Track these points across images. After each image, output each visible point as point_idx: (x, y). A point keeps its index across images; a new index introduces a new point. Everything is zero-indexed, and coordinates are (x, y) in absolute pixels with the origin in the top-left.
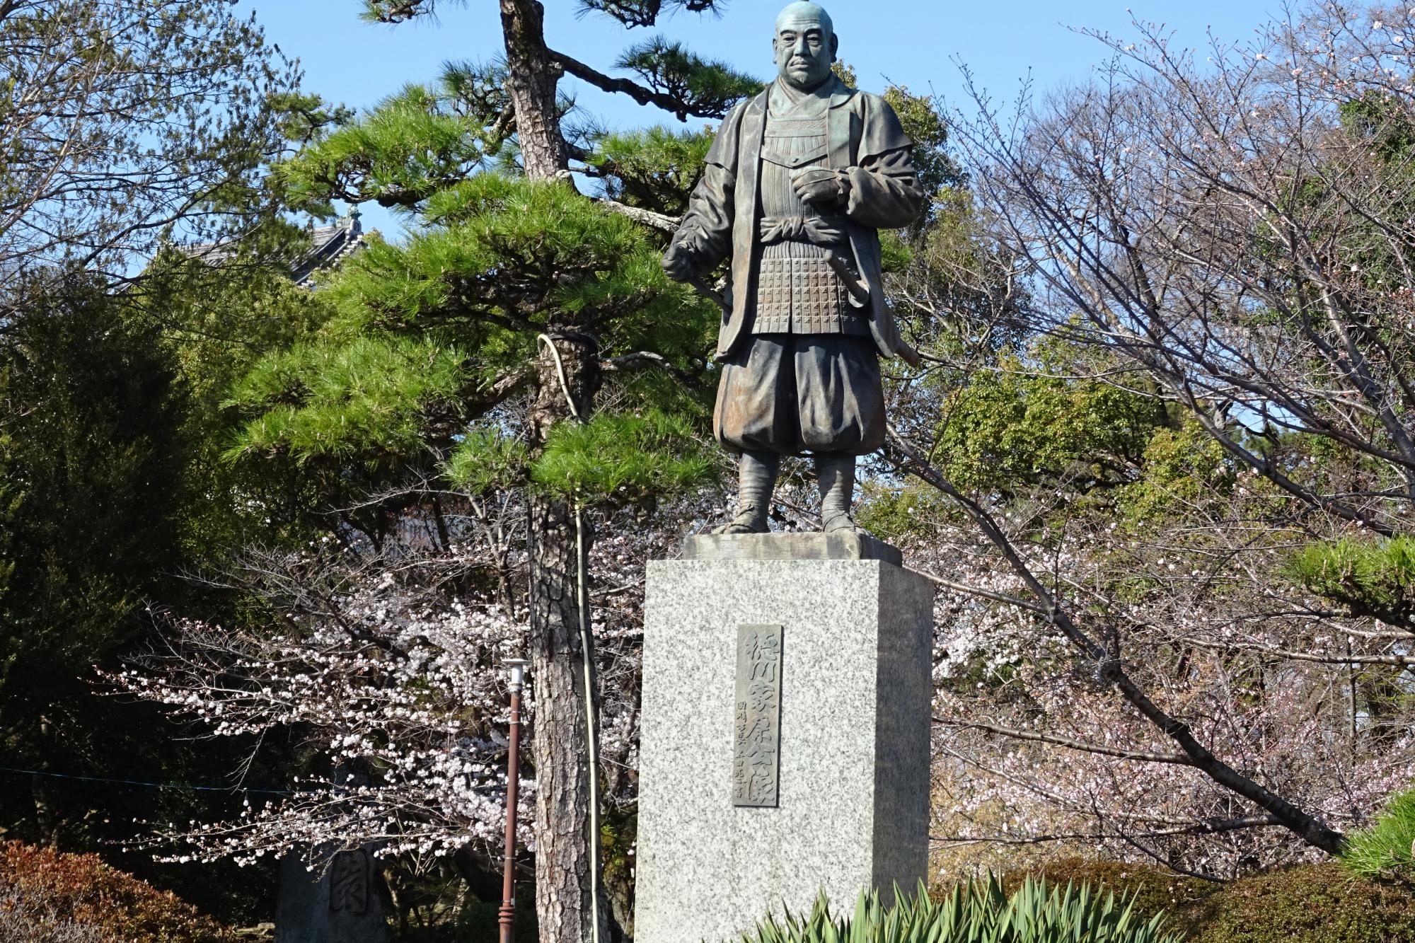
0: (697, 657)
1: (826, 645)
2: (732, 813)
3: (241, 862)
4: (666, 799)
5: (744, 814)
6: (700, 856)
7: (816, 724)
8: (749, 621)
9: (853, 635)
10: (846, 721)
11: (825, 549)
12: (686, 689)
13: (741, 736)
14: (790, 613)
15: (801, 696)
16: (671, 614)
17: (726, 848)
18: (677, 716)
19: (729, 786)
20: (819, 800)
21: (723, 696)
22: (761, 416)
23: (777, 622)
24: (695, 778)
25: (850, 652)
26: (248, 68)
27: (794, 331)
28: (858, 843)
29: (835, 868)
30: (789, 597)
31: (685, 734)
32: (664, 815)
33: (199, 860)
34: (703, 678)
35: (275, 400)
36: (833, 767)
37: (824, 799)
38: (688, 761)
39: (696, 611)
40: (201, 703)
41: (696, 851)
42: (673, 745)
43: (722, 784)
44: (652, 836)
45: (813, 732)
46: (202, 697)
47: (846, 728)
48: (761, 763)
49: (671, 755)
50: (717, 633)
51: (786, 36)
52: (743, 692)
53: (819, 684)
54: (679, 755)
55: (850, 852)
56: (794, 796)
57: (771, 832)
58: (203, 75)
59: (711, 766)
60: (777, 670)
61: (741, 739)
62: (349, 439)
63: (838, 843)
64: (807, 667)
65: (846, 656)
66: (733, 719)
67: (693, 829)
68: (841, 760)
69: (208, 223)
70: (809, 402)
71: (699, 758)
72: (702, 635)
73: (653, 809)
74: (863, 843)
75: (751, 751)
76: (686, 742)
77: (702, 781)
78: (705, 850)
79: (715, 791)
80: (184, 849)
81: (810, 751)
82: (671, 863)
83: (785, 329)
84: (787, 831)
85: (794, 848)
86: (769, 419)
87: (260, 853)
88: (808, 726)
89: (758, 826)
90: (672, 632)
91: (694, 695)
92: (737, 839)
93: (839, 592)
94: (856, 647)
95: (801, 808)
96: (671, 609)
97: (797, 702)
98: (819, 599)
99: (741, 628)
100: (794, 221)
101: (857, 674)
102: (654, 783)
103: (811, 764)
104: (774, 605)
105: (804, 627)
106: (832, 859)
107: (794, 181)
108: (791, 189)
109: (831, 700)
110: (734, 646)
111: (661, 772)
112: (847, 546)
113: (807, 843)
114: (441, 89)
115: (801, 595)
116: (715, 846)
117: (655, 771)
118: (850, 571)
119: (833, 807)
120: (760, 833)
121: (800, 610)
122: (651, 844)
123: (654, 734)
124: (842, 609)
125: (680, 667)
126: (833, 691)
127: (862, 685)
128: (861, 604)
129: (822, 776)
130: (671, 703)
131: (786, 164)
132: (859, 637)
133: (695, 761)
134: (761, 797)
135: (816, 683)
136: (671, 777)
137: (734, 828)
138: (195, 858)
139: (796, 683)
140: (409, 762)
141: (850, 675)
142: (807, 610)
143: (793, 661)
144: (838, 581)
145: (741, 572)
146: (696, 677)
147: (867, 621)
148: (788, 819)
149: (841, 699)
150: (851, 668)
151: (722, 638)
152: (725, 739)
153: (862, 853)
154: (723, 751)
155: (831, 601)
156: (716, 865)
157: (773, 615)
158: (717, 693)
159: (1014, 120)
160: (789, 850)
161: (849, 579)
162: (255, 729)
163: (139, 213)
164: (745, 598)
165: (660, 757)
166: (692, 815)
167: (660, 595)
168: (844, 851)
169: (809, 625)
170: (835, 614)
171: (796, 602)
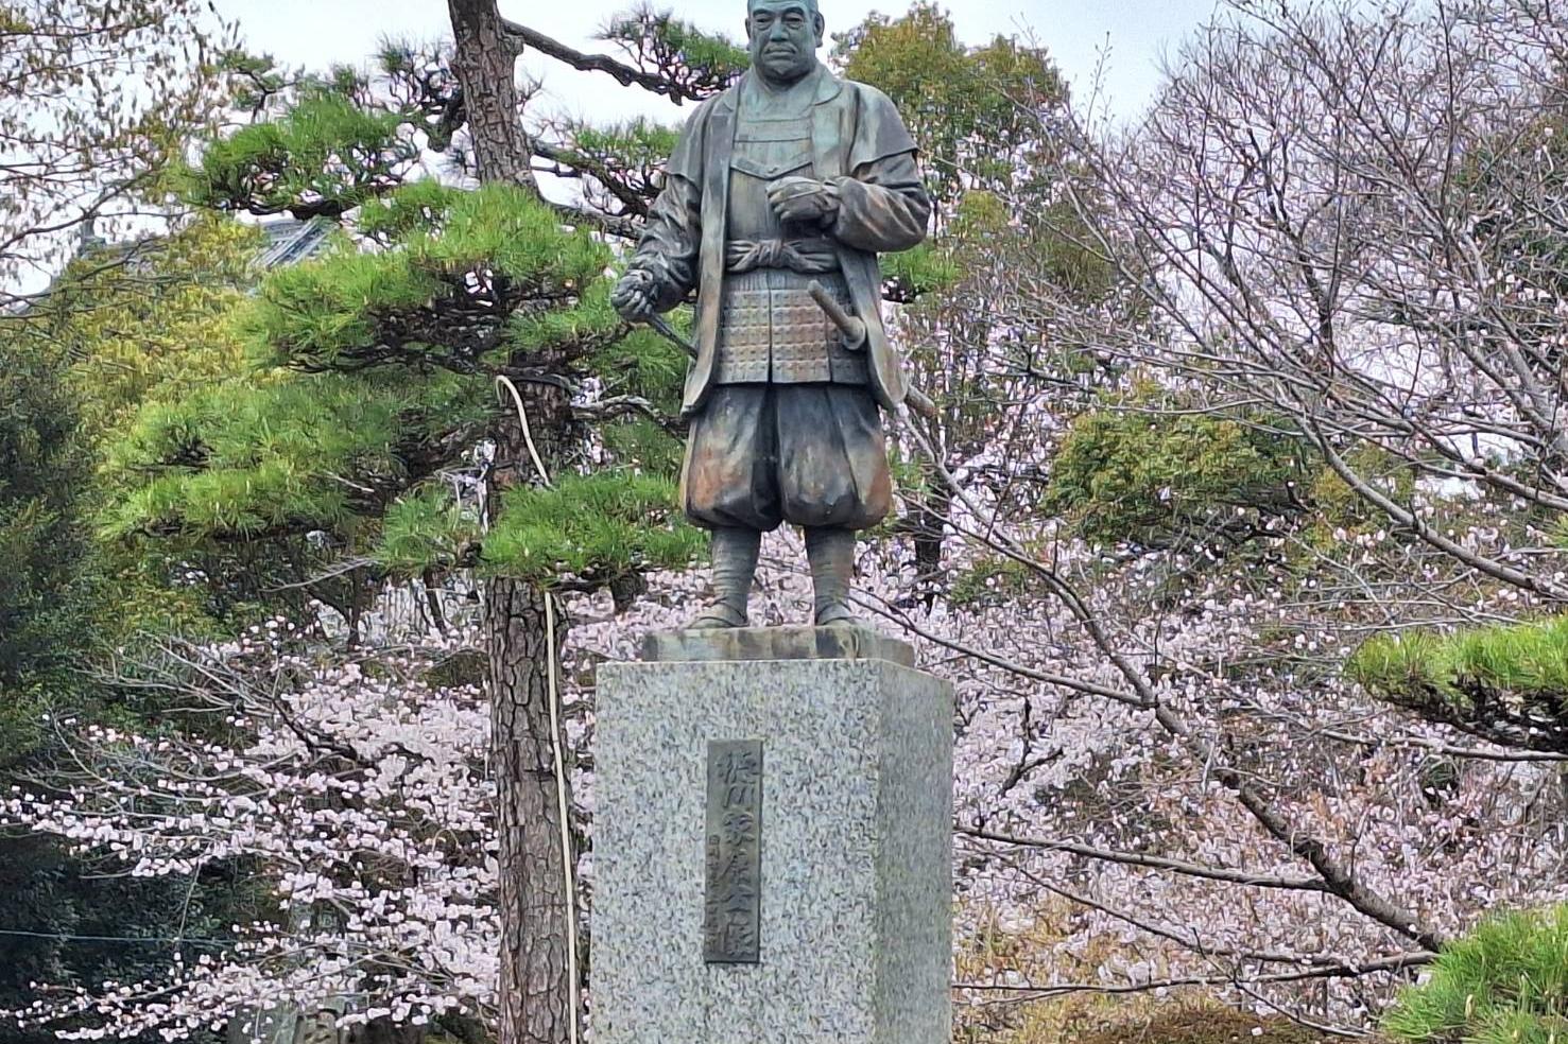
0: (660, 781)
1: (816, 764)
2: (705, 971)
3: (169, 1035)
4: (624, 955)
5: (720, 973)
6: (665, 1024)
7: (804, 861)
8: (722, 736)
9: (848, 750)
10: (840, 857)
11: (813, 646)
12: (647, 820)
13: (713, 877)
14: (771, 725)
15: (786, 826)
16: (626, 729)
17: (698, 1013)
18: (636, 854)
19: (698, 937)
20: (809, 952)
21: (691, 828)
22: (735, 485)
23: (755, 737)
24: (659, 929)
25: (844, 771)
26: (172, 29)
27: (775, 380)
28: (856, 1004)
29: (830, 1035)
30: (771, 705)
31: (646, 875)
32: (621, 976)
33: (116, 1033)
34: (667, 806)
35: (169, 462)
36: (826, 913)
37: (815, 951)
38: (650, 908)
39: (658, 726)
40: (115, 835)
41: (661, 1018)
42: (631, 890)
43: (692, 936)
44: (608, 1001)
45: (802, 870)
46: (116, 826)
47: (841, 865)
48: (737, 910)
49: (628, 901)
50: (682, 752)
51: (759, 16)
52: (716, 824)
53: (807, 811)
54: (639, 901)
55: (847, 1017)
56: (779, 949)
57: (751, 993)
58: (114, 39)
59: (678, 915)
60: (757, 797)
61: (714, 881)
62: (255, 511)
63: (832, 1005)
64: (792, 791)
65: (839, 777)
66: (703, 857)
67: (658, 990)
68: (834, 904)
69: (124, 226)
70: (794, 467)
71: (664, 904)
72: (665, 754)
73: (610, 970)
74: (863, 1005)
75: (725, 895)
76: (647, 885)
77: (668, 933)
78: (672, 1017)
79: (683, 944)
80: (96, 1019)
81: (797, 893)
82: (630, 1033)
83: (764, 378)
84: (772, 991)
85: (779, 1012)
86: (746, 488)
87: (193, 1023)
88: (795, 863)
89: (735, 986)
90: (629, 751)
91: (657, 827)
92: (711, 1002)
93: (830, 699)
94: (852, 766)
95: (788, 963)
96: (626, 723)
97: (781, 834)
98: (806, 707)
99: (712, 746)
100: (771, 245)
101: (853, 798)
102: (609, 936)
103: (800, 909)
104: (752, 716)
105: (788, 742)
106: (825, 1024)
107: (770, 196)
108: (767, 207)
109: (823, 831)
110: (703, 767)
111: (618, 922)
112: (841, 643)
113: (794, 1005)
114: (376, 70)
115: (784, 704)
116: (683, 1014)
117: (609, 921)
118: (843, 673)
119: (827, 961)
120: (738, 995)
121: (783, 721)
122: (607, 1012)
123: (609, 877)
124: (834, 720)
125: (639, 794)
126: (824, 821)
127: (859, 811)
128: (857, 713)
129: (812, 923)
130: (629, 838)
131: (761, 175)
132: (855, 753)
133: (658, 908)
134: (739, 951)
135: (804, 810)
136: (630, 928)
137: (706, 989)
138: (111, 1032)
139: (780, 811)
140: (379, 904)
141: (844, 800)
142: (792, 721)
143: (776, 785)
144: (828, 685)
145: (712, 676)
146: (659, 805)
147: (865, 733)
148: (772, 977)
149: (833, 829)
150: (846, 792)
151: (689, 757)
152: (695, 881)
153: (861, 1017)
154: (692, 896)
155: (820, 710)
156: (685, 1034)
157: (751, 727)
158: (684, 824)
159: (1090, 97)
160: (773, 1013)
161: (843, 684)
162: (185, 867)
163: (36, 212)
164: (717, 709)
165: (616, 904)
166: (655, 973)
167: (614, 705)
168: (840, 1015)
169: (795, 740)
170: (826, 726)
171: (779, 712)
